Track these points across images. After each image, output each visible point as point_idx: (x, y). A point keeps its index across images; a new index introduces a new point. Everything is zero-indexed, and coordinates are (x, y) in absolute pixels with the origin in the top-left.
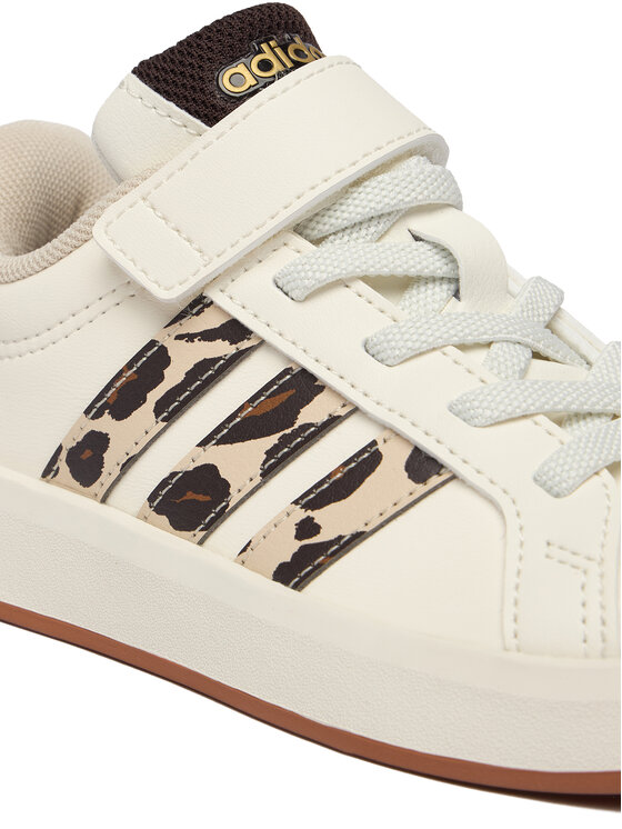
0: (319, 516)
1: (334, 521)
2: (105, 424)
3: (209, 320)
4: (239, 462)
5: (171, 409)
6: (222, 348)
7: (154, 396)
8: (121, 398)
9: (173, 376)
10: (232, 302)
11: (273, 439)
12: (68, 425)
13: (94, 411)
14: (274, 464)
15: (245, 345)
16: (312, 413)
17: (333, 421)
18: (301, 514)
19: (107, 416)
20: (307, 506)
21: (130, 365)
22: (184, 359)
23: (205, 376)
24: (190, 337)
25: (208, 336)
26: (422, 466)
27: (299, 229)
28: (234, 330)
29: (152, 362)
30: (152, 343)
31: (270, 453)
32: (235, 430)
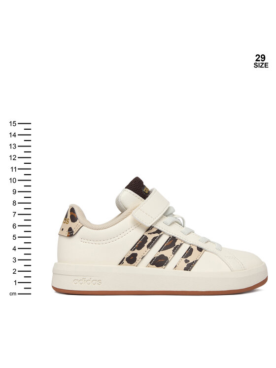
0: (188, 259)
1: (191, 259)
2: (136, 251)
3: (154, 230)
4: (168, 253)
5: (150, 246)
6: (157, 235)
7: (146, 245)
8: (140, 245)
9: (149, 241)
10: (159, 226)
11: (173, 248)
12: (126, 252)
13: (133, 249)
15: (161, 234)
16: (177, 243)
17: (181, 244)
18: (184, 259)
19: (136, 250)
20: (185, 258)
21: (140, 240)
22: (150, 238)
23: (155, 240)
24: (151, 234)
25: (154, 233)
27: (164, 214)
28: (159, 231)
29: (144, 239)
30: (144, 235)
31: (173, 251)
32: (165, 248)
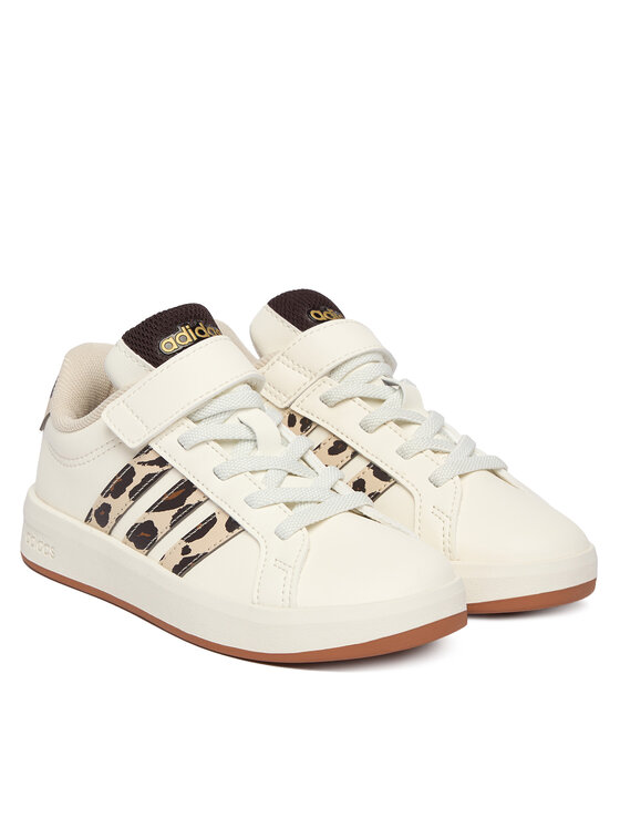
0: (191, 545)
1: (196, 547)
2: (110, 500)
3: (151, 457)
4: (162, 520)
5: (136, 495)
6: (156, 469)
7: (129, 489)
8: (116, 489)
9: (137, 480)
10: (160, 449)
11: (176, 511)
12: (94, 500)
13: (105, 494)
14: (176, 521)
15: (165, 468)
16: (191, 500)
17: (199, 504)
18: (184, 544)
19: (110, 497)
20: (186, 541)
21: (119, 475)
22: (141, 473)
23: (150, 481)
24: (144, 464)
25: (151, 463)
26: (232, 525)
27: (189, 417)
28: (161, 462)
29: (128, 473)
30: (128, 465)
31: (174, 517)
32: (161, 506)
